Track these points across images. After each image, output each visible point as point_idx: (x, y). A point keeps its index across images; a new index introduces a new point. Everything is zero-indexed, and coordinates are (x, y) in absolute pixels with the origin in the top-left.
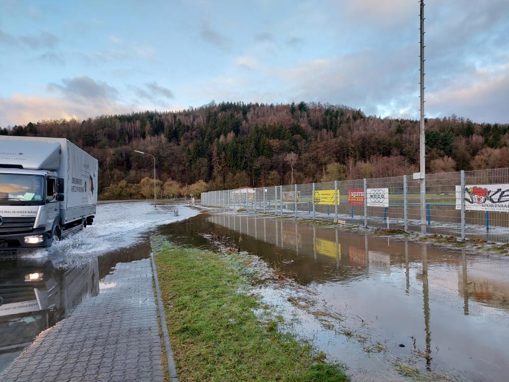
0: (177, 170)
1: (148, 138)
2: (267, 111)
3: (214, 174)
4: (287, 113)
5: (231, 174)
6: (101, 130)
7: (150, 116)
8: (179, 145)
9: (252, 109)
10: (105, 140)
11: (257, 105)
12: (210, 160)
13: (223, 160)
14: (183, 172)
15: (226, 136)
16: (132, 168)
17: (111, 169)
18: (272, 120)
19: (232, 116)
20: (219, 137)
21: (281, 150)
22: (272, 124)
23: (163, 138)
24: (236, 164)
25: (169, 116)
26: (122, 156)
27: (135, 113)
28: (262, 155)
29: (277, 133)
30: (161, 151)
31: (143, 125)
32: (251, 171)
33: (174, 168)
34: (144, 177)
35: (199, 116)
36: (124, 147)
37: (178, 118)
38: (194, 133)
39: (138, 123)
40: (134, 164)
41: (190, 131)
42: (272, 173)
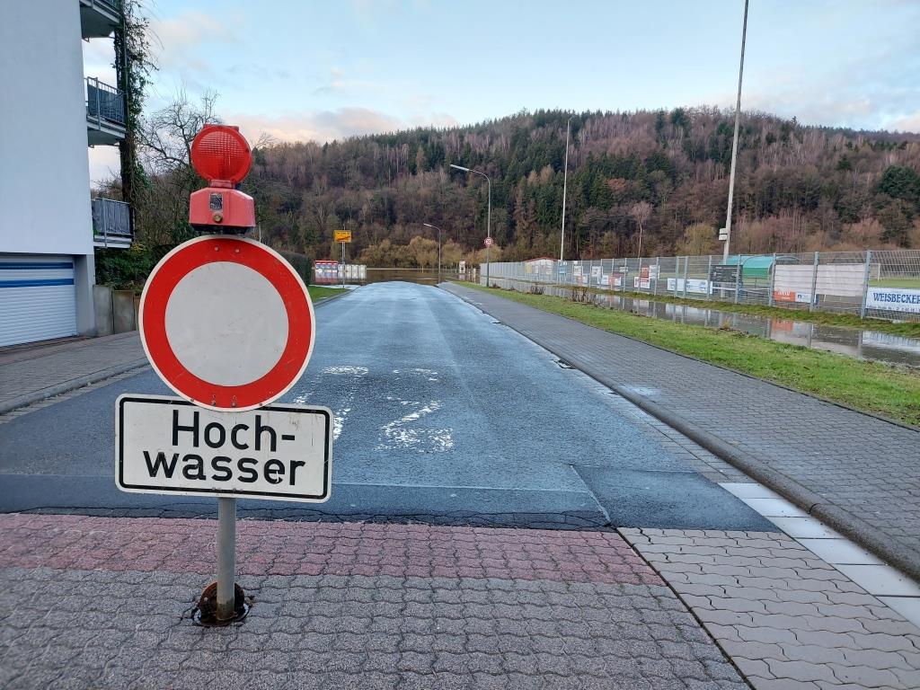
0: (461, 226)
1: (420, 174)
2: (615, 127)
3: (515, 234)
4: (649, 131)
5: (542, 235)
6: (352, 162)
7: (423, 137)
8: (465, 186)
9: (588, 122)
10: (357, 176)
11: (599, 113)
12: (511, 212)
13: (531, 211)
14: (469, 228)
15: (538, 173)
16: (398, 221)
17: (369, 223)
18: (619, 145)
19: (553, 136)
20: (527, 175)
21: (626, 196)
22: (617, 152)
23: (442, 175)
24: (551, 218)
25: (453, 134)
26: (383, 204)
27: (400, 130)
28: (594, 204)
29: (623, 168)
30: (438, 195)
31: (413, 152)
32: (574, 230)
33: (458, 223)
34: (414, 236)
35: (500, 135)
36: (386, 189)
37: (466, 140)
38: (490, 166)
39: (405, 149)
40: (401, 216)
41: (483, 163)
42: (606, 234)
